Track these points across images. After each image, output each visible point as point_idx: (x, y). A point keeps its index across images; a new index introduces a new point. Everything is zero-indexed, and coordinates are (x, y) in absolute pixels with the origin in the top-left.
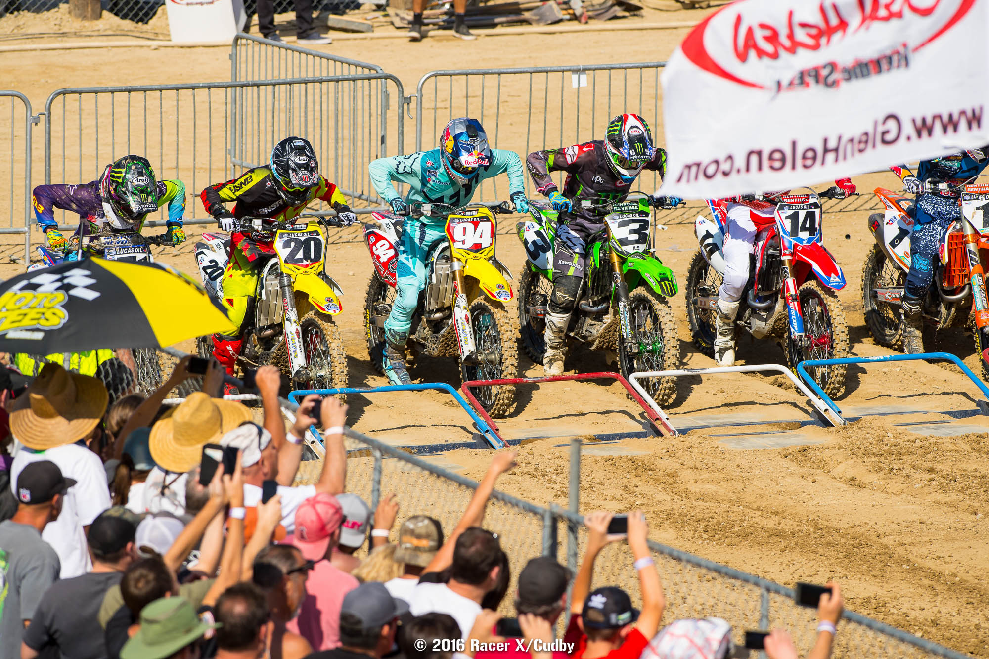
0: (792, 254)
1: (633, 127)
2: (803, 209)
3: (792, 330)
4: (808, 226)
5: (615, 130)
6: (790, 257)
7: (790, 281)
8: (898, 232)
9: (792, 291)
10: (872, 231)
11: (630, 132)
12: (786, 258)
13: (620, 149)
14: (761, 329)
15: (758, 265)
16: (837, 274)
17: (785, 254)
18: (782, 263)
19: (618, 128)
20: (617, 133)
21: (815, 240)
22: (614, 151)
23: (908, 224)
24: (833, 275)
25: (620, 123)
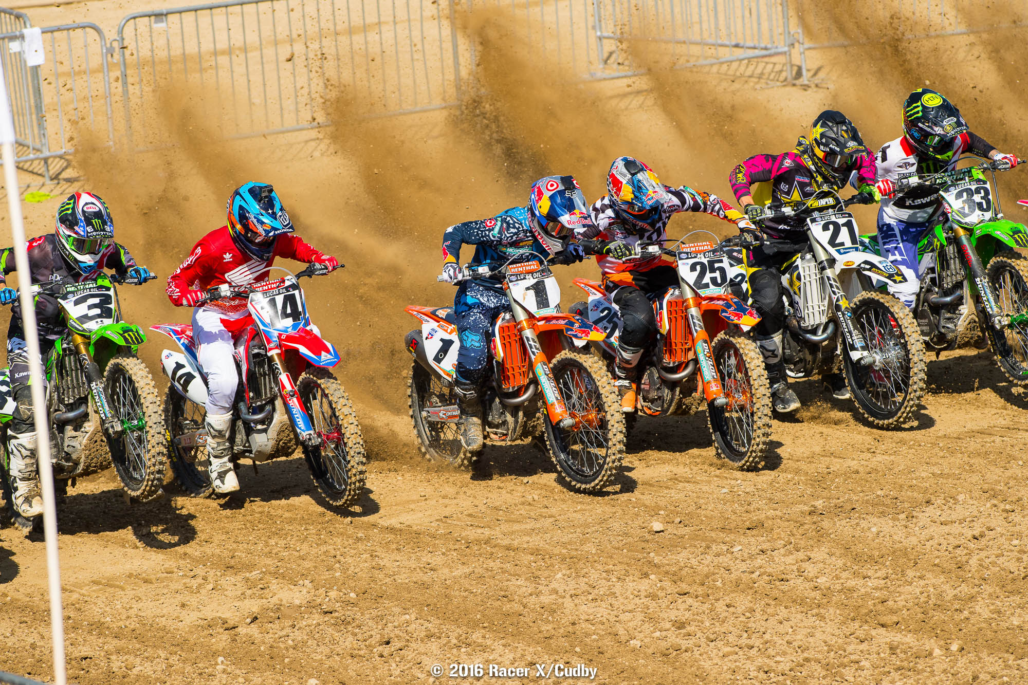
0: (279, 346)
1: (87, 204)
2: (279, 294)
3: (299, 431)
4: (289, 311)
5: (68, 209)
6: (278, 351)
7: (284, 377)
8: (441, 344)
9: (288, 387)
10: (411, 352)
11: (85, 209)
12: (274, 353)
13: (76, 228)
14: (263, 447)
15: (244, 368)
16: (328, 351)
17: (271, 349)
18: (271, 359)
19: (71, 206)
20: (70, 212)
21: (301, 326)
22: (68, 233)
23: (450, 333)
24: (323, 353)
25: (72, 201)
